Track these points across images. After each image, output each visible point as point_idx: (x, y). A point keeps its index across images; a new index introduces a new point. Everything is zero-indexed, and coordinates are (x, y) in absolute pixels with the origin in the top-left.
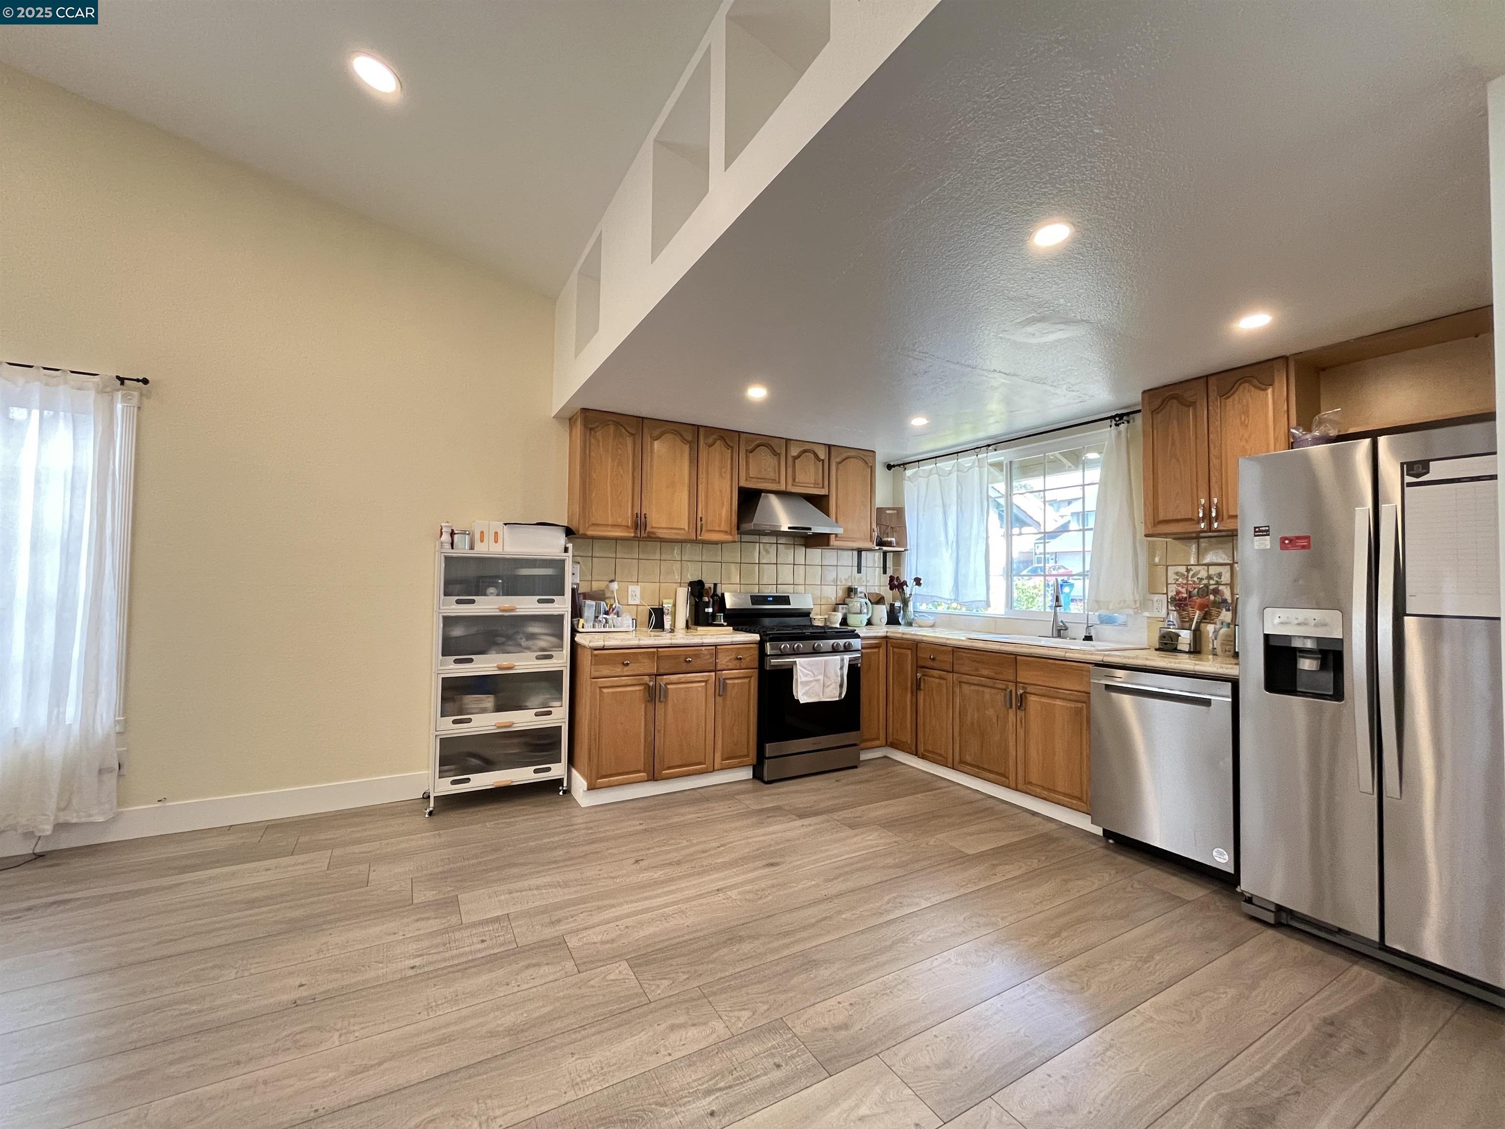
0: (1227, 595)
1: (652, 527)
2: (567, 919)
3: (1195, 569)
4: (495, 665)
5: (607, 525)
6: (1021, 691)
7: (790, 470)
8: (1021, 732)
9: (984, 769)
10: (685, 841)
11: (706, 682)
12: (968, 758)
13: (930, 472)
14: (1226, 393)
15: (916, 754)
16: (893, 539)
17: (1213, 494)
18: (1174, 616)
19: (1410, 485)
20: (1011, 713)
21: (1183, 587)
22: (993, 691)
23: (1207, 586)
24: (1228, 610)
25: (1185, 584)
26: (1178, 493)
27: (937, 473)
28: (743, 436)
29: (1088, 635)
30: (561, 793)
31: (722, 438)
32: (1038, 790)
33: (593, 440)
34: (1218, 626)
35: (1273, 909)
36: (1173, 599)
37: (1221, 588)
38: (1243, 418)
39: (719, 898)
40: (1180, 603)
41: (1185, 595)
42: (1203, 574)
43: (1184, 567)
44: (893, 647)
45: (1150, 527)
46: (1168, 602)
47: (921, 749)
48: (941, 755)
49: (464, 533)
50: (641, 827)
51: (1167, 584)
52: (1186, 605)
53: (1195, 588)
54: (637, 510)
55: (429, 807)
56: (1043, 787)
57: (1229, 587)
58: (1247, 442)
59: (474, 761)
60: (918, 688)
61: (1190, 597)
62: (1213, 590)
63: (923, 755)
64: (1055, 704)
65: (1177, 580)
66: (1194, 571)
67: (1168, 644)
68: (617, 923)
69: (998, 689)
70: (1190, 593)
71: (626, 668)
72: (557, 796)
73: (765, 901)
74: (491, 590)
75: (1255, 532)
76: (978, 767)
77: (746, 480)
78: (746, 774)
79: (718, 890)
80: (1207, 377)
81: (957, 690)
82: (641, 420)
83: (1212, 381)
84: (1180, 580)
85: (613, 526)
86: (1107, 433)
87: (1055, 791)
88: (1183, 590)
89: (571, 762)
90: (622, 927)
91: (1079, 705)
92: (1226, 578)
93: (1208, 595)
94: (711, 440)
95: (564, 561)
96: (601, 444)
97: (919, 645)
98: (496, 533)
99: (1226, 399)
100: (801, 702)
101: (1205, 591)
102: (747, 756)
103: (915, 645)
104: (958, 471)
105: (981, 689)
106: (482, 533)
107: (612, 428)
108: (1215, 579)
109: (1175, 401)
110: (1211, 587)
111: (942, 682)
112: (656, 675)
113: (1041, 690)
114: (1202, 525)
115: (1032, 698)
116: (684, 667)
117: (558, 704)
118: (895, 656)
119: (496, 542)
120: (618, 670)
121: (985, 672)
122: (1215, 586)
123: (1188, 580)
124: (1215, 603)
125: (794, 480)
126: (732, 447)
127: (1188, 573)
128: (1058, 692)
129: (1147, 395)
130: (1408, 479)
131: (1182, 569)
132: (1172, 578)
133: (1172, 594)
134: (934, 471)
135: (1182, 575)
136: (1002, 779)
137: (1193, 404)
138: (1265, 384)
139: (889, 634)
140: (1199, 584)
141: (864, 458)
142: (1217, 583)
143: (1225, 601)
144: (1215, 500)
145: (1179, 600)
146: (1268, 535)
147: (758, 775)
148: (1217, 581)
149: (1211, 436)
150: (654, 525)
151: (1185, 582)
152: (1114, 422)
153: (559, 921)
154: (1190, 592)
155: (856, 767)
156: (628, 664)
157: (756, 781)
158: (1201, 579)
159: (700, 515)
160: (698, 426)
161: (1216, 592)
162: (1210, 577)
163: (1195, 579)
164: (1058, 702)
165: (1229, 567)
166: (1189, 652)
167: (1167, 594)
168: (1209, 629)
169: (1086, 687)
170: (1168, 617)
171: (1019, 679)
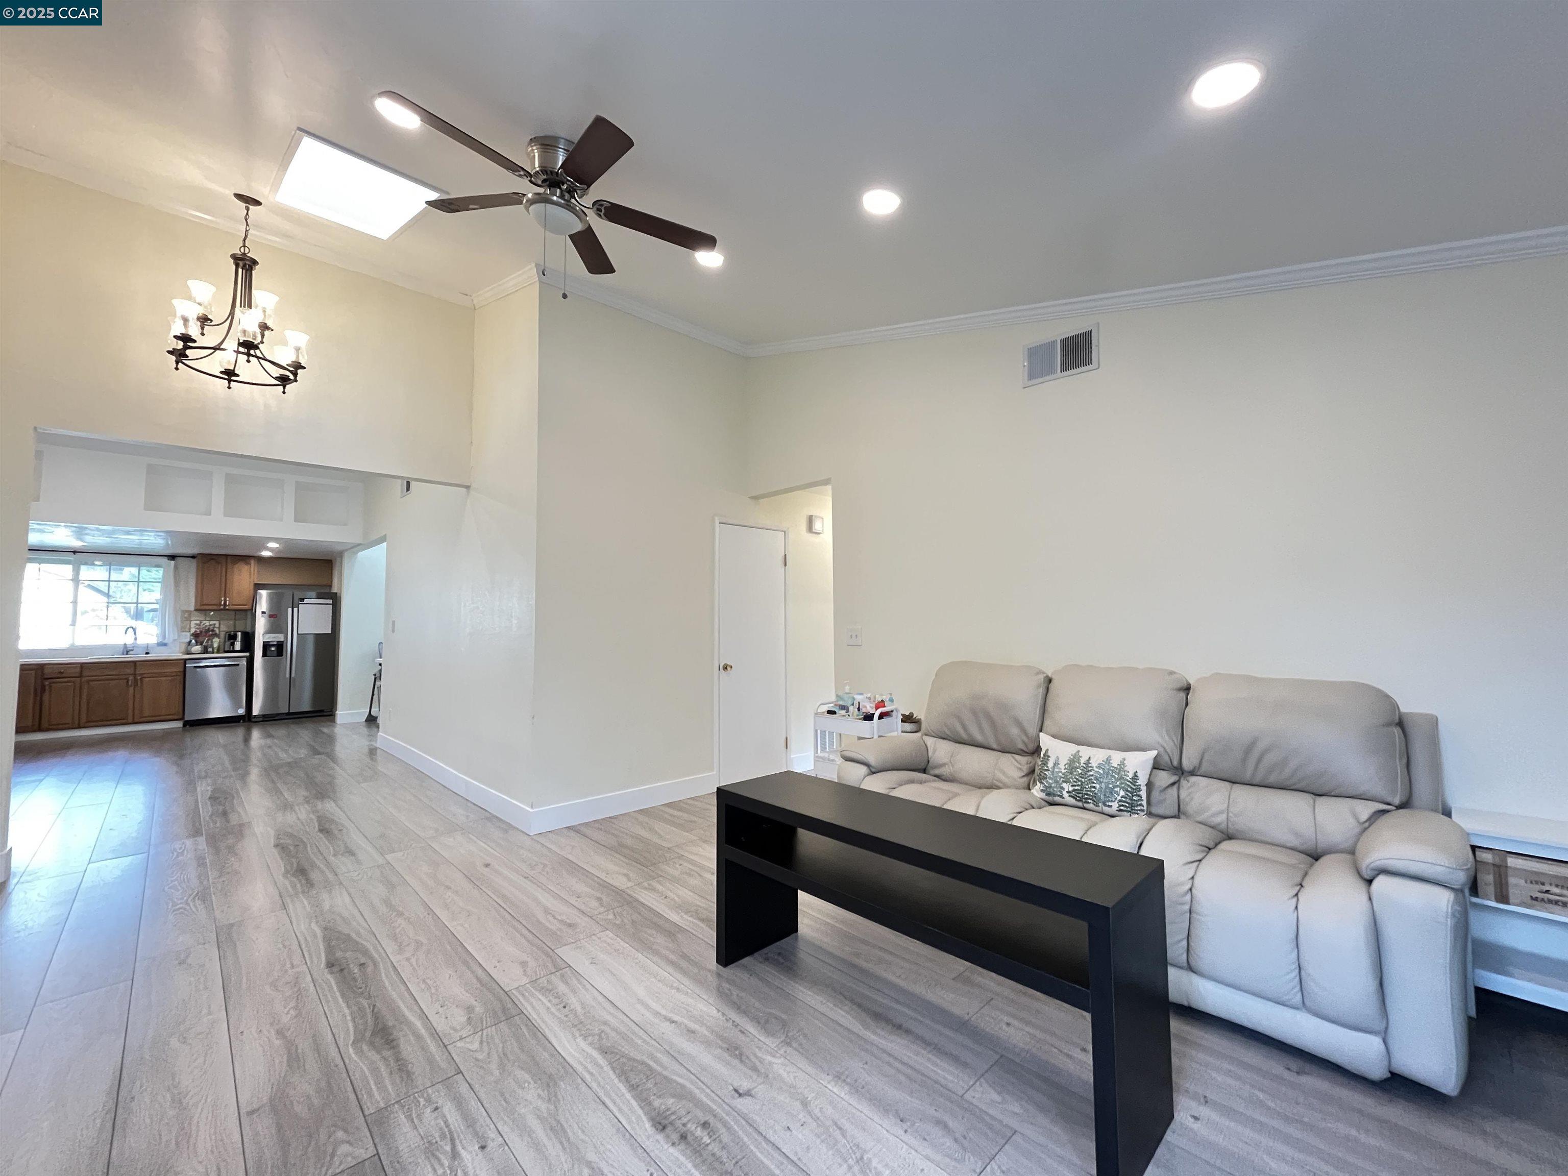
0: (217, 632)
6: (139, 677)
8: (137, 696)
9: (107, 722)
12: (94, 718)
14: (232, 563)
15: (40, 729)
17: (227, 597)
18: (194, 641)
19: (300, 604)
20: (131, 689)
22: (116, 681)
23: (209, 628)
24: (217, 637)
29: (145, 651)
32: (149, 718)
35: (260, 717)
36: (193, 635)
38: (240, 573)
40: (196, 635)
41: (198, 632)
42: (207, 624)
45: (198, 606)
46: (190, 635)
47: (45, 725)
48: (66, 725)
51: (190, 628)
52: (199, 636)
53: (203, 630)
56: (153, 716)
57: (218, 629)
58: (241, 580)
60: (44, 690)
63: (46, 728)
64: (160, 680)
65: (195, 626)
66: (203, 623)
69: (121, 679)
70: (201, 632)
76: (101, 722)
80: (227, 555)
81: (86, 685)
83: (229, 557)
84: (197, 626)
87: (160, 716)
88: (198, 630)
91: (179, 678)
92: (217, 625)
93: (209, 632)
97: (45, 665)
99: (232, 565)
101: (208, 630)
103: (40, 666)
105: (106, 681)
109: (213, 561)
111: (70, 683)
113: (153, 675)
114: (222, 607)
115: (147, 679)
121: (111, 673)
122: (212, 629)
123: (200, 627)
124: (211, 636)
127: (200, 624)
128: (160, 674)
129: (200, 555)
130: (300, 602)
131: (198, 622)
132: (192, 625)
133: (193, 631)
136: (122, 721)
137: (220, 563)
138: (248, 563)
140: (206, 628)
142: (214, 627)
143: (216, 634)
144: (228, 599)
149: (228, 577)
152: (168, 558)
161: (213, 631)
162: (210, 625)
163: (204, 626)
164: (163, 678)
165: (219, 621)
167: (190, 632)
169: (182, 670)
170: (191, 641)
171: (137, 672)
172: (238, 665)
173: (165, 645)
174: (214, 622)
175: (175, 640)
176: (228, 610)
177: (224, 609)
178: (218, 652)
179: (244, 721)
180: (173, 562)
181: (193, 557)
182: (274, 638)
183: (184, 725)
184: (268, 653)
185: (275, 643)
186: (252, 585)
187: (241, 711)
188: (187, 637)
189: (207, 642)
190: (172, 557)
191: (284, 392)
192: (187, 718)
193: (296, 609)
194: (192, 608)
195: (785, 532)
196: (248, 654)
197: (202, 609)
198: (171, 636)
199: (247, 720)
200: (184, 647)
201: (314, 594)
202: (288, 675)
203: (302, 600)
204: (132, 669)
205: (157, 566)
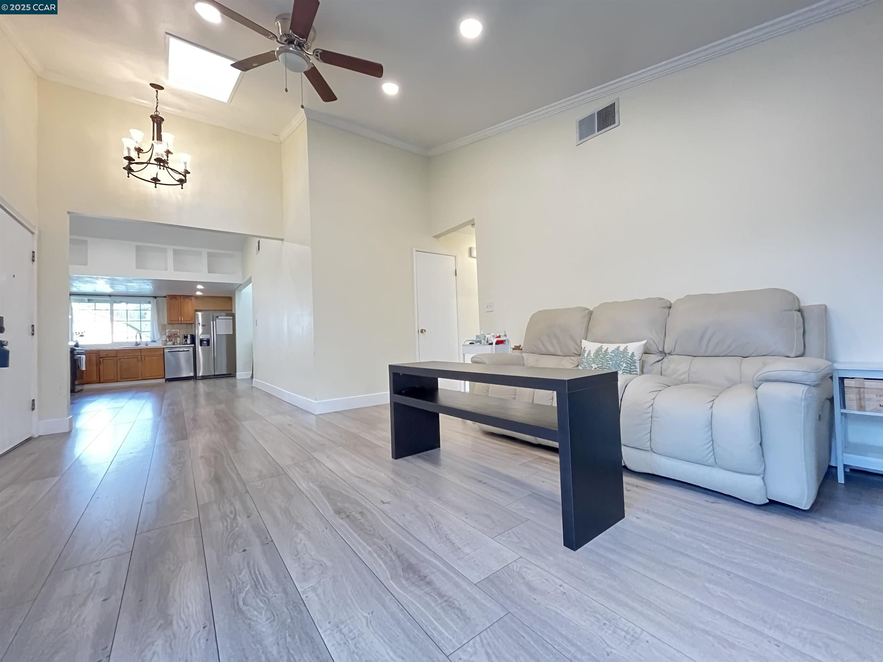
6: (143, 357)
8: (143, 366)
9: (130, 378)
12: (124, 377)
14: (184, 299)
15: (100, 382)
20: (140, 362)
23: (175, 333)
32: (148, 377)
35: (202, 377)
36: (167, 336)
38: (187, 304)
40: (169, 337)
42: (174, 331)
45: (169, 322)
47: (102, 380)
48: (112, 380)
56: (150, 376)
58: (187, 308)
60: (100, 363)
63: (103, 382)
64: (153, 358)
66: (172, 330)
69: (135, 358)
70: (171, 335)
76: (128, 378)
81: (119, 361)
83: (182, 296)
87: (153, 376)
91: (160, 357)
101: (174, 334)
103: (98, 352)
105: (128, 359)
109: (174, 298)
111: (111, 360)
113: (149, 356)
115: (146, 357)
121: (130, 355)
123: (171, 332)
124: (176, 337)
128: (154, 355)
129: (168, 296)
131: (170, 330)
132: (167, 331)
133: (167, 334)
136: (137, 379)
137: (178, 300)
138: (191, 300)
142: (177, 332)
143: (178, 336)
149: (181, 306)
158: (173, 332)
161: (177, 334)
162: (175, 331)
165: (179, 329)
167: (166, 335)
169: (162, 353)
170: (166, 340)
171: (142, 354)
172: (189, 351)
173: (155, 341)
174: (177, 330)
175: (159, 339)
176: (183, 323)
177: (181, 323)
178: (180, 344)
179: (193, 379)
180: (155, 300)
181: (165, 297)
182: (205, 337)
183: (166, 381)
184: (203, 344)
185: (206, 339)
186: (194, 310)
187: (192, 374)
188: (164, 338)
189: (174, 340)
190: (155, 297)
191: (182, 188)
192: (166, 378)
193: (214, 322)
194: (166, 323)
195: (455, 256)
196: (193, 345)
197: (171, 323)
198: (157, 337)
199: (195, 378)
200: (164, 342)
201: (224, 314)
202: (213, 356)
203: (218, 317)
204: (140, 353)
205: (149, 303)
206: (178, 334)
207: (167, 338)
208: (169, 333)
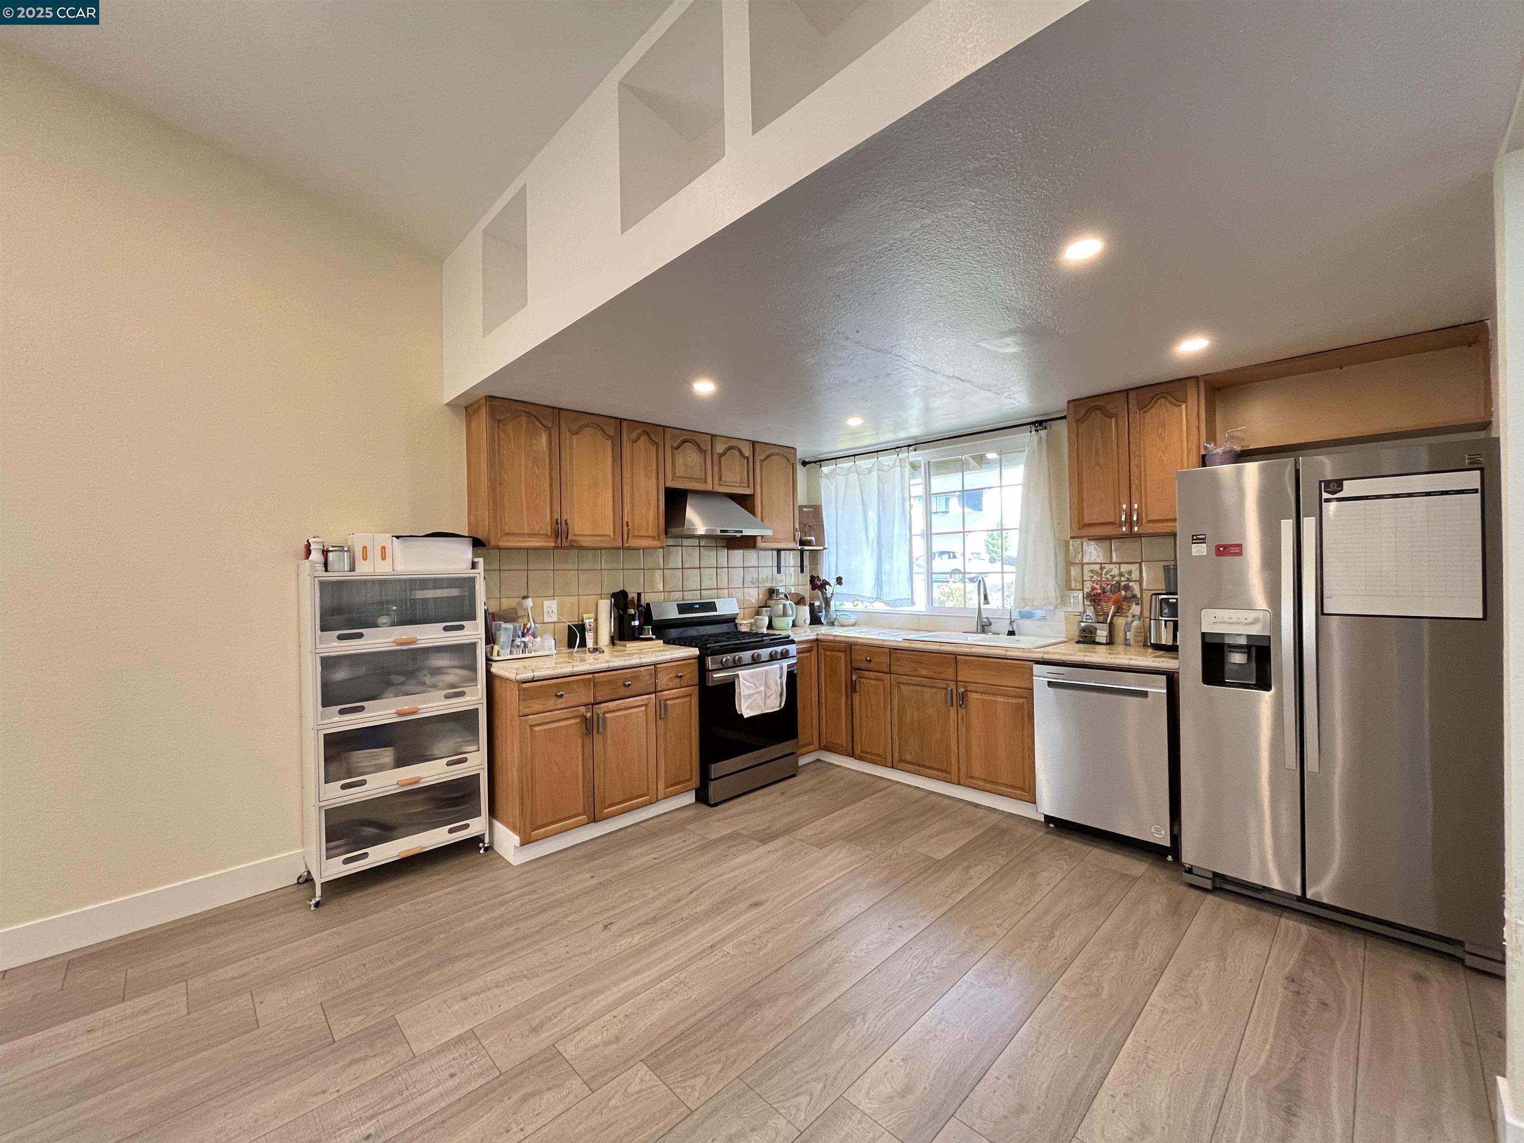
0: (1137, 591)
1: (574, 535)
2: (551, 1020)
3: (1108, 567)
4: (394, 711)
5: (523, 534)
6: (962, 690)
7: (716, 469)
8: (963, 729)
9: (925, 766)
10: (651, 891)
11: (646, 705)
12: (908, 757)
13: (849, 470)
14: (1144, 407)
15: (853, 755)
16: (813, 538)
17: (1133, 501)
18: (1090, 611)
19: (1327, 500)
20: (953, 711)
21: (1097, 584)
22: (933, 690)
23: (1119, 583)
24: (1137, 604)
25: (1099, 581)
26: (1101, 499)
27: (857, 472)
28: (668, 431)
29: (1011, 629)
30: (482, 851)
31: (646, 433)
32: (981, 783)
33: (502, 435)
34: (1130, 619)
35: (1210, 876)
36: (1089, 595)
37: (1131, 584)
38: (1160, 432)
39: (717, 957)
40: (1094, 599)
41: (1099, 591)
42: (1115, 572)
43: (1099, 565)
44: (825, 650)
45: (1076, 530)
46: (1084, 598)
47: (858, 750)
48: (879, 755)
49: (341, 549)
50: (594, 881)
51: (1083, 581)
52: (1100, 600)
53: (1108, 585)
54: (556, 516)
55: (315, 896)
56: (986, 781)
57: (1138, 583)
58: (1163, 452)
59: (369, 831)
60: (854, 690)
61: (1104, 593)
62: (1124, 586)
63: (860, 756)
64: (996, 701)
65: (1092, 577)
66: (1107, 569)
67: (1087, 638)
68: (615, 1013)
69: (938, 688)
70: (1104, 590)
71: (560, 700)
72: (478, 855)
73: (765, 951)
74: (383, 619)
75: (1193, 539)
76: (919, 765)
77: (673, 480)
78: (689, 798)
79: (711, 947)
80: (1127, 391)
81: (895, 691)
82: (558, 411)
83: (1132, 395)
84: (1095, 577)
85: (530, 535)
86: (1028, 439)
87: (998, 784)
88: (1098, 587)
89: (493, 813)
90: (621, 1017)
91: (1020, 701)
92: (1135, 575)
93: (1119, 591)
94: (634, 436)
95: (472, 580)
96: (512, 441)
97: (853, 647)
98: (383, 548)
99: (1145, 412)
100: (745, 717)
101: (1117, 587)
102: (690, 780)
103: (849, 647)
104: (878, 470)
105: (920, 688)
106: (365, 548)
107: (524, 419)
108: (1126, 576)
109: (1098, 412)
110: (1123, 584)
111: (879, 683)
112: (593, 704)
113: (982, 687)
114: (1124, 529)
115: (973, 696)
116: (624, 692)
117: (474, 748)
118: (828, 659)
119: (384, 558)
120: (551, 703)
121: (924, 672)
122: (1126, 583)
123: (1102, 577)
124: (1126, 598)
125: (720, 479)
126: (657, 444)
127: (1102, 571)
128: (998, 689)
129: (1072, 405)
130: (1325, 496)
131: (1097, 568)
132: (1087, 575)
133: (1086, 590)
134: (853, 469)
135: (1096, 573)
136: (944, 774)
137: (1115, 415)
138: (1181, 400)
139: (819, 637)
140: (1112, 580)
141: (786, 455)
142: (1128, 580)
143: (1134, 596)
144: (1136, 506)
145: (1094, 595)
146: (1205, 543)
147: (702, 797)
148: (1128, 578)
149: (1132, 447)
150: (576, 533)
151: (1099, 579)
152: (1034, 428)
153: (541, 1025)
154: (1104, 588)
155: (794, 776)
156: (562, 695)
157: (700, 805)
158: (1114, 576)
159: (626, 520)
160: (621, 419)
161: (1127, 588)
162: (1121, 575)
163: (1108, 576)
164: (999, 699)
165: (1138, 565)
166: (1107, 644)
167: (1083, 590)
168: (1120, 621)
169: (1029, 685)
170: (1085, 611)
171: (960, 677)
172: (1144, 694)
174: (1126, 567)
175: (1055, 612)
176: (1139, 536)
177: (1133, 535)
180: (1043, 433)
181: (1066, 416)
182: (1238, 624)
184: (1222, 671)
185: (1243, 641)
186: (1196, 460)
187: (1158, 835)
188: (1075, 602)
189: (1115, 616)
193: (1309, 524)
194: (1069, 535)
196: (1175, 666)
200: (1074, 624)
201: (1404, 458)
203: (1334, 486)
204: (953, 671)
206: (1136, 587)
207: (1087, 603)
208: (1097, 582)
